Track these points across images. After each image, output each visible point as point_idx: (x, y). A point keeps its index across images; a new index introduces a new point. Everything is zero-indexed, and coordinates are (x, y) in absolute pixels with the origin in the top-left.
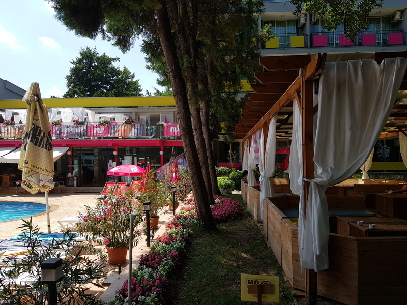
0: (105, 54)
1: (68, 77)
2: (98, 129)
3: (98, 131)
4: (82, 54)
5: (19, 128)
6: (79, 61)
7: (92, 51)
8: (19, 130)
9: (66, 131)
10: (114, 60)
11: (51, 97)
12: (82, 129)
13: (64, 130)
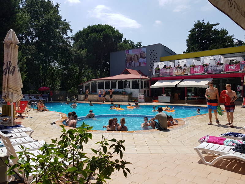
0: (208, 22)
1: (187, 40)
2: (232, 67)
3: (232, 68)
4: (195, 25)
5: (184, 69)
6: (193, 30)
7: (202, 22)
8: (183, 70)
9: (211, 69)
10: (215, 25)
11: (183, 52)
12: (221, 67)
13: (210, 69)
